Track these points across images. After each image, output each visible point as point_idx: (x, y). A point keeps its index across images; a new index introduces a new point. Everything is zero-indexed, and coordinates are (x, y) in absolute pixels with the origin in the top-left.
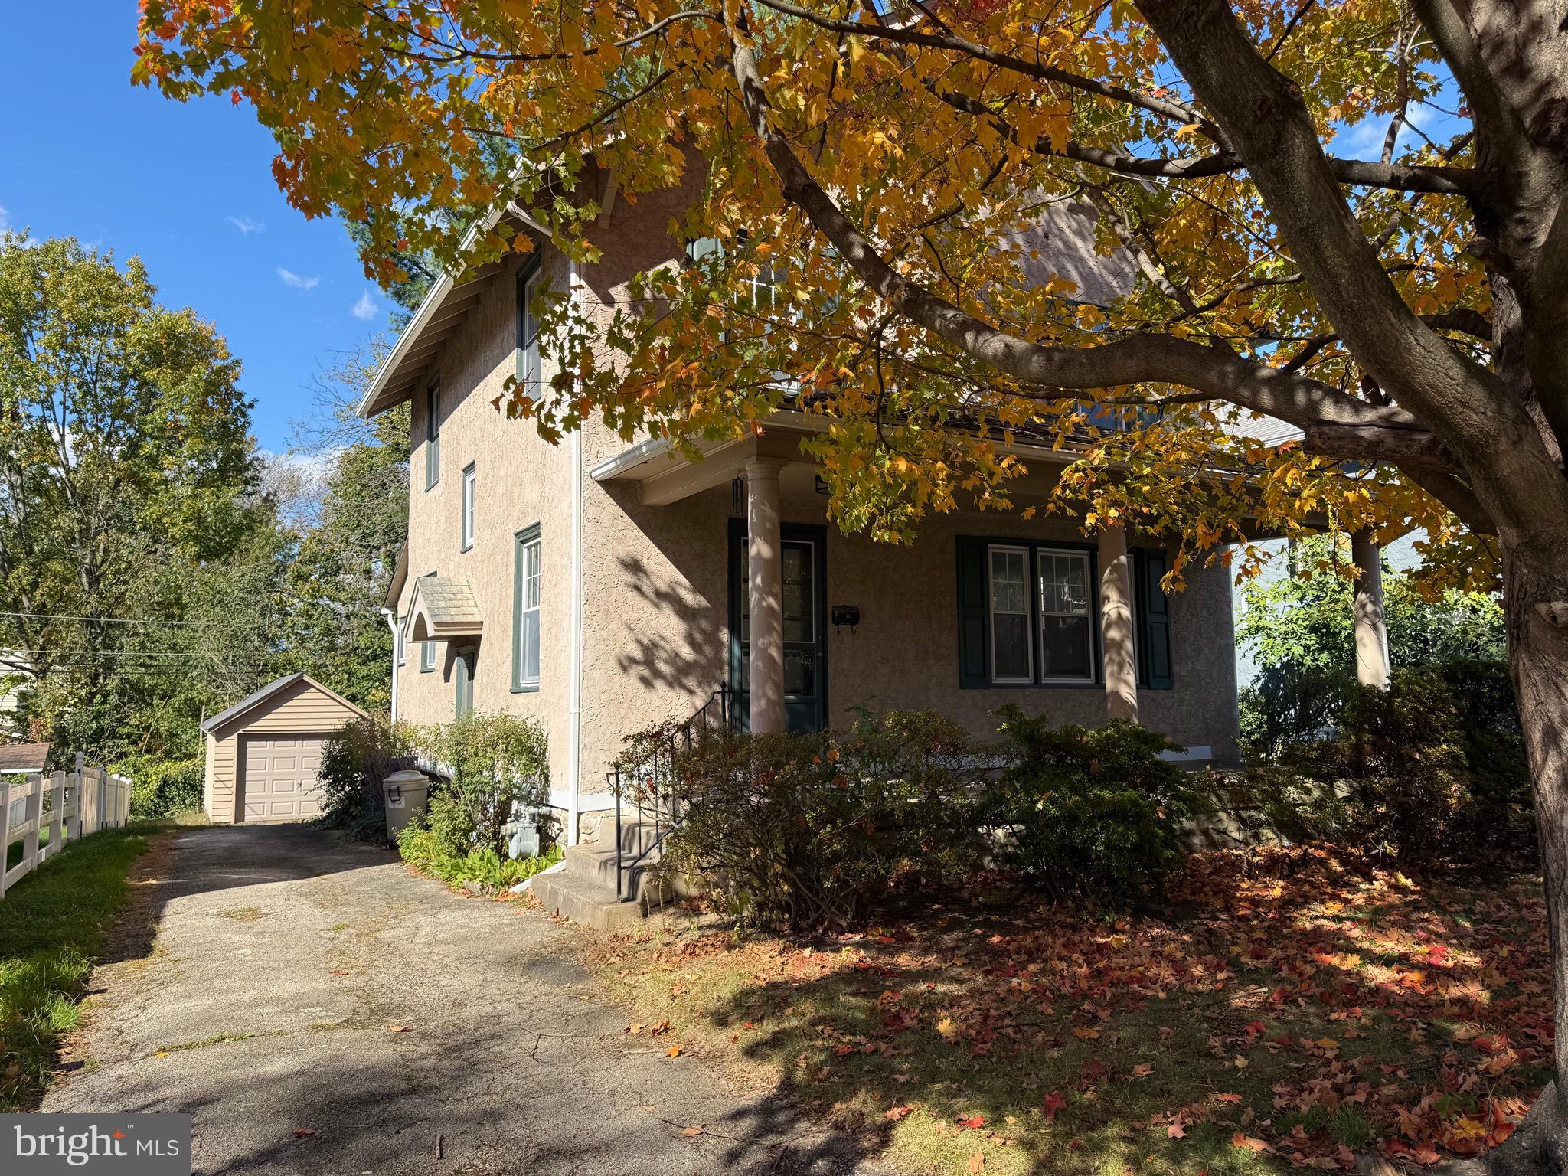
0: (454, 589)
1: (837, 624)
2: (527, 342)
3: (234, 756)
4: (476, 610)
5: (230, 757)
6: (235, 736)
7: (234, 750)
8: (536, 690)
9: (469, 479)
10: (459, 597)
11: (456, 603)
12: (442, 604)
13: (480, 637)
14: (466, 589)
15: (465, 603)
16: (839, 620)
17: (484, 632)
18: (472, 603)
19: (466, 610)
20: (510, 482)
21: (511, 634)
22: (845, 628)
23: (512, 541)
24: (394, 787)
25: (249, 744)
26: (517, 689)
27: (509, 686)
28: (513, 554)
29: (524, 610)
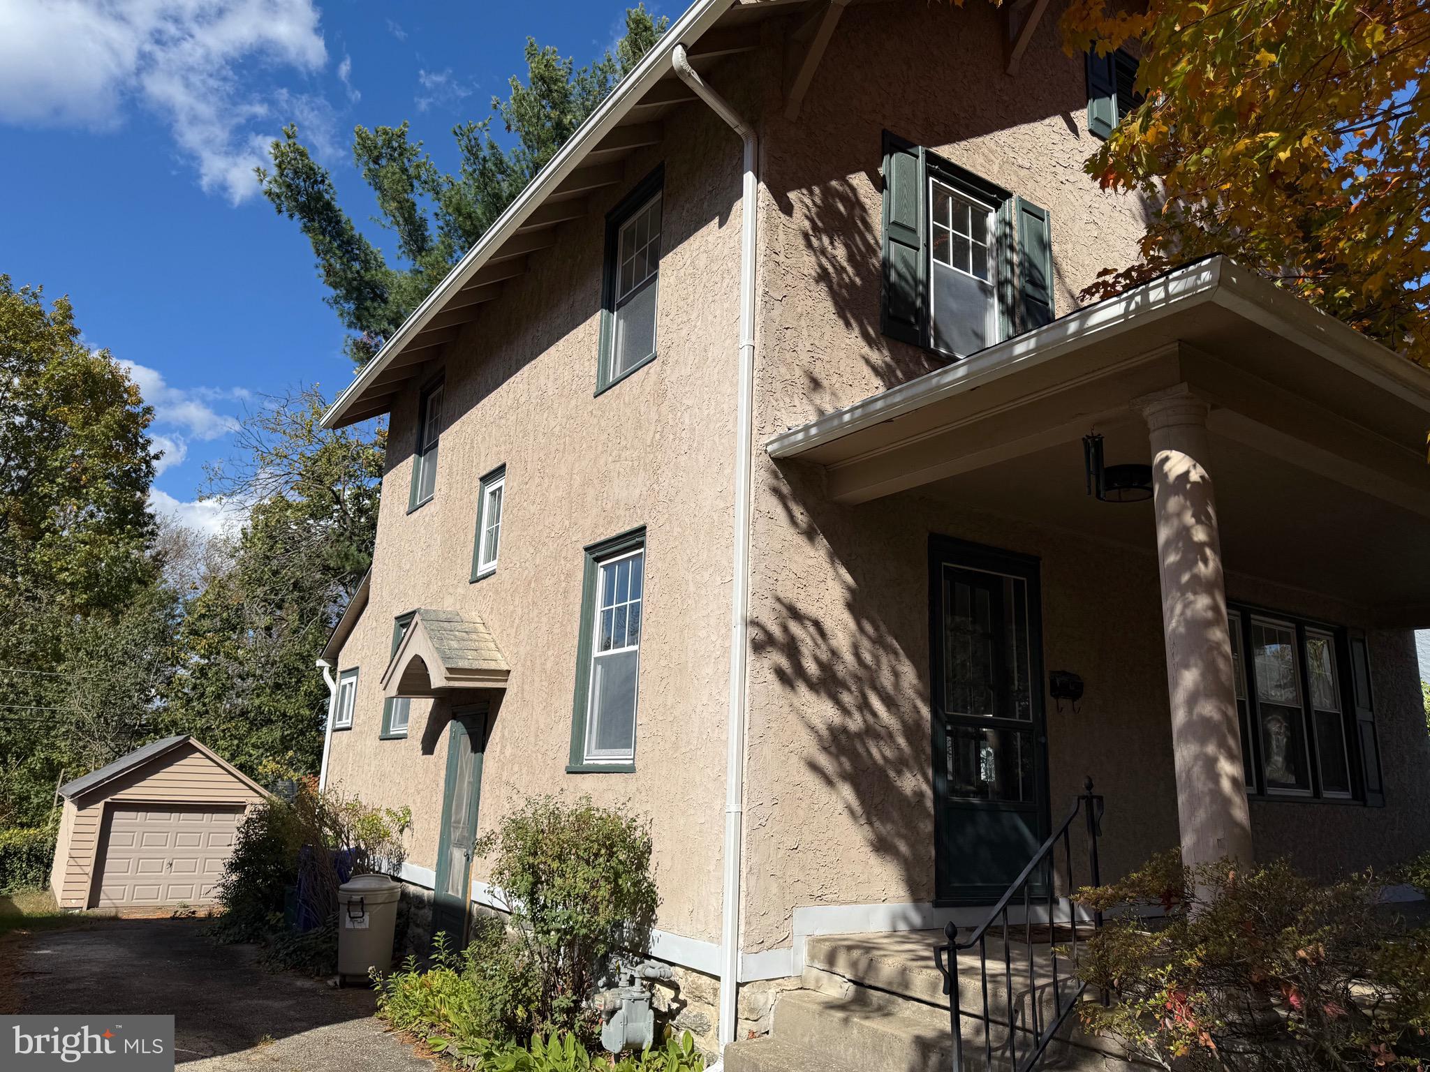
0: (466, 626)
1: (1056, 697)
2: (618, 299)
3: (97, 829)
4: (499, 656)
5: (92, 829)
6: (101, 805)
7: (98, 821)
8: (630, 770)
9: (489, 489)
10: (474, 636)
11: (474, 645)
12: (454, 644)
13: (502, 692)
14: (481, 628)
15: (482, 645)
16: (1058, 691)
17: (512, 686)
18: (492, 645)
19: (485, 654)
20: (578, 480)
21: (571, 685)
22: (1065, 703)
23: (580, 559)
24: (356, 898)
25: (116, 814)
26: (577, 767)
27: (564, 760)
28: (580, 575)
29: (596, 652)
